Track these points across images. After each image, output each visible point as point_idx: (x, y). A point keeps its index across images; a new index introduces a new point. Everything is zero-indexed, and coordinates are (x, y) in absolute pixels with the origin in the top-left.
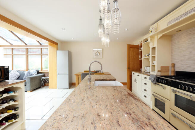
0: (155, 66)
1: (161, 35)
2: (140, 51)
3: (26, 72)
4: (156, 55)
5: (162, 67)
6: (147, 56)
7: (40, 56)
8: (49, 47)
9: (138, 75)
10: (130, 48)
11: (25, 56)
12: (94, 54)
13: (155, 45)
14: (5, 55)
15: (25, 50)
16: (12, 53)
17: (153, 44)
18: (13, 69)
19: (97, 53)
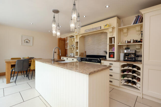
0: (78, 52)
1: (81, 36)
2: (66, 43)
4: (78, 46)
5: (81, 53)
6: (71, 46)
9: (67, 59)
10: (60, 40)
12: (23, 41)
13: (78, 41)
17: (77, 40)
19: (27, 40)
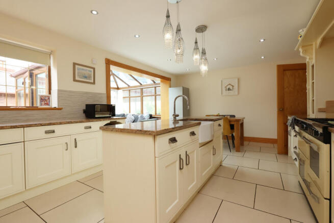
3: (139, 116)
5: (328, 103)
7: (154, 97)
8: (161, 85)
11: (140, 98)
12: (224, 89)
14: (124, 98)
15: (139, 90)
16: (130, 95)
18: (130, 112)
19: (230, 85)
